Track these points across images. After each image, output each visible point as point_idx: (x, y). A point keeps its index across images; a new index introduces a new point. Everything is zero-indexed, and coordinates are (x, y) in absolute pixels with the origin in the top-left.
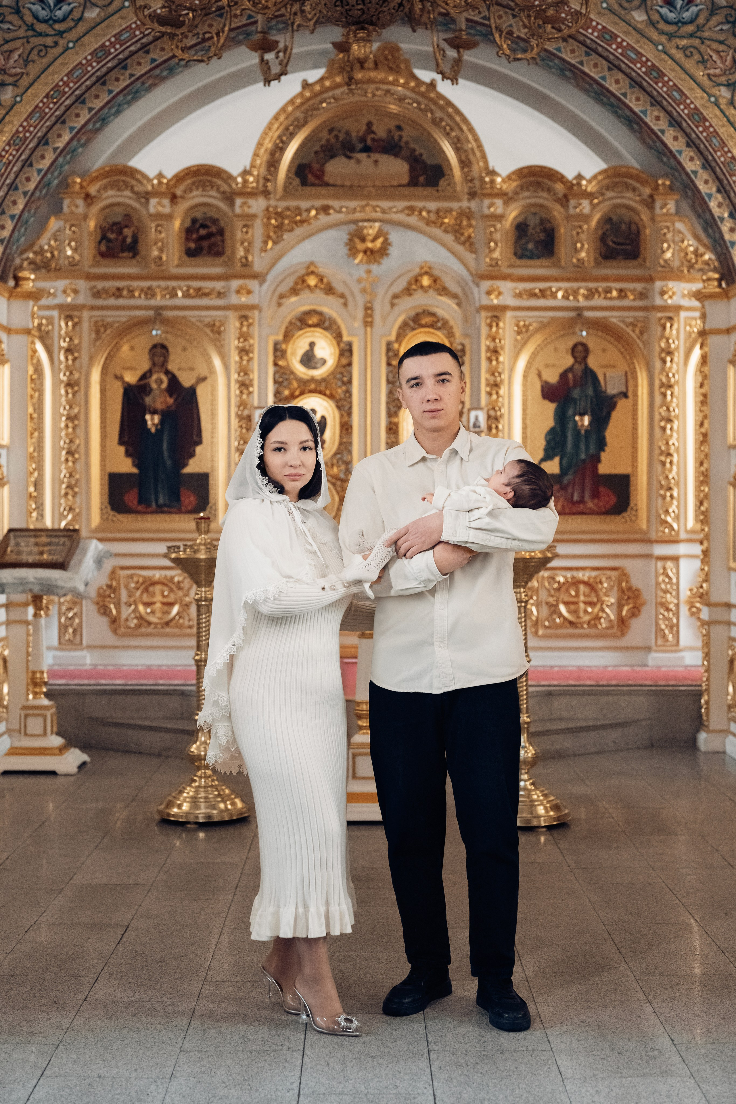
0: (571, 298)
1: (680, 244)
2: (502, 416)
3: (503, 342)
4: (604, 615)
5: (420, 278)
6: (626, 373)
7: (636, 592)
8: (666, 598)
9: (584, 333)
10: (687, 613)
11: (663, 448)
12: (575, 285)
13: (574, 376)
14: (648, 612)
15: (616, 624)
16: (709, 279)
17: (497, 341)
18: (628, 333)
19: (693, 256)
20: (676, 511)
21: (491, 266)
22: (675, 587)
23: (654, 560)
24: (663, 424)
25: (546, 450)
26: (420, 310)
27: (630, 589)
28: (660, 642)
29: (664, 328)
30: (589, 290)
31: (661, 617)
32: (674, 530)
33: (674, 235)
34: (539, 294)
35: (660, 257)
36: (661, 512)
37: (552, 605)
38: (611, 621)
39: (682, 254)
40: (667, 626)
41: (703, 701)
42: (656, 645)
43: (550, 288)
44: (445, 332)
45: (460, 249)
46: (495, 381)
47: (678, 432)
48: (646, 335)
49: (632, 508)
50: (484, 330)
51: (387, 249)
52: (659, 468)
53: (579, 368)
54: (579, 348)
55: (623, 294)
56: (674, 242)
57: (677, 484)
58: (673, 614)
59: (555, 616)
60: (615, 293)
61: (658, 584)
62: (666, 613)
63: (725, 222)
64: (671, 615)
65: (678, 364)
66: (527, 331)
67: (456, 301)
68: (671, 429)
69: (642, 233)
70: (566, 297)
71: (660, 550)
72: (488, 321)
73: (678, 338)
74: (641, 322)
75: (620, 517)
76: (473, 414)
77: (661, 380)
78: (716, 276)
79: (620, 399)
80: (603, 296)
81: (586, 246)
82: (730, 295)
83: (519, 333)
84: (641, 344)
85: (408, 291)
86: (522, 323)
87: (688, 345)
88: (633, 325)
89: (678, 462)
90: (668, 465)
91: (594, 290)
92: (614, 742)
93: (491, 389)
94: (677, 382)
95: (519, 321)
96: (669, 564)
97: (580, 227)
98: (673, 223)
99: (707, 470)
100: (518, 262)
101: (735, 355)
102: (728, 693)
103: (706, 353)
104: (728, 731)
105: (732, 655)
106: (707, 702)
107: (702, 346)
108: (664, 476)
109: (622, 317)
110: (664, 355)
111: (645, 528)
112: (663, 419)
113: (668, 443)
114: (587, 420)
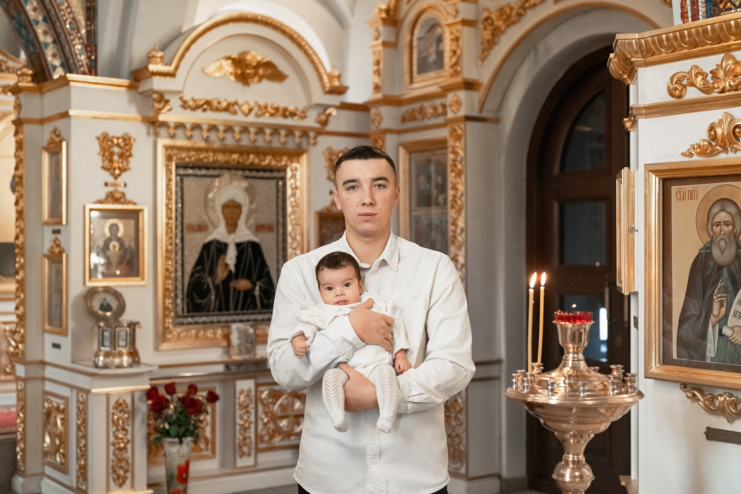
41: (18, 449)
63: (39, 25)
78: (30, 72)
82: (44, 90)
99: (22, 244)
101: (51, 143)
102: (44, 441)
103: (21, 139)
104: (43, 474)
105: (49, 408)
106: (23, 450)
107: (16, 133)
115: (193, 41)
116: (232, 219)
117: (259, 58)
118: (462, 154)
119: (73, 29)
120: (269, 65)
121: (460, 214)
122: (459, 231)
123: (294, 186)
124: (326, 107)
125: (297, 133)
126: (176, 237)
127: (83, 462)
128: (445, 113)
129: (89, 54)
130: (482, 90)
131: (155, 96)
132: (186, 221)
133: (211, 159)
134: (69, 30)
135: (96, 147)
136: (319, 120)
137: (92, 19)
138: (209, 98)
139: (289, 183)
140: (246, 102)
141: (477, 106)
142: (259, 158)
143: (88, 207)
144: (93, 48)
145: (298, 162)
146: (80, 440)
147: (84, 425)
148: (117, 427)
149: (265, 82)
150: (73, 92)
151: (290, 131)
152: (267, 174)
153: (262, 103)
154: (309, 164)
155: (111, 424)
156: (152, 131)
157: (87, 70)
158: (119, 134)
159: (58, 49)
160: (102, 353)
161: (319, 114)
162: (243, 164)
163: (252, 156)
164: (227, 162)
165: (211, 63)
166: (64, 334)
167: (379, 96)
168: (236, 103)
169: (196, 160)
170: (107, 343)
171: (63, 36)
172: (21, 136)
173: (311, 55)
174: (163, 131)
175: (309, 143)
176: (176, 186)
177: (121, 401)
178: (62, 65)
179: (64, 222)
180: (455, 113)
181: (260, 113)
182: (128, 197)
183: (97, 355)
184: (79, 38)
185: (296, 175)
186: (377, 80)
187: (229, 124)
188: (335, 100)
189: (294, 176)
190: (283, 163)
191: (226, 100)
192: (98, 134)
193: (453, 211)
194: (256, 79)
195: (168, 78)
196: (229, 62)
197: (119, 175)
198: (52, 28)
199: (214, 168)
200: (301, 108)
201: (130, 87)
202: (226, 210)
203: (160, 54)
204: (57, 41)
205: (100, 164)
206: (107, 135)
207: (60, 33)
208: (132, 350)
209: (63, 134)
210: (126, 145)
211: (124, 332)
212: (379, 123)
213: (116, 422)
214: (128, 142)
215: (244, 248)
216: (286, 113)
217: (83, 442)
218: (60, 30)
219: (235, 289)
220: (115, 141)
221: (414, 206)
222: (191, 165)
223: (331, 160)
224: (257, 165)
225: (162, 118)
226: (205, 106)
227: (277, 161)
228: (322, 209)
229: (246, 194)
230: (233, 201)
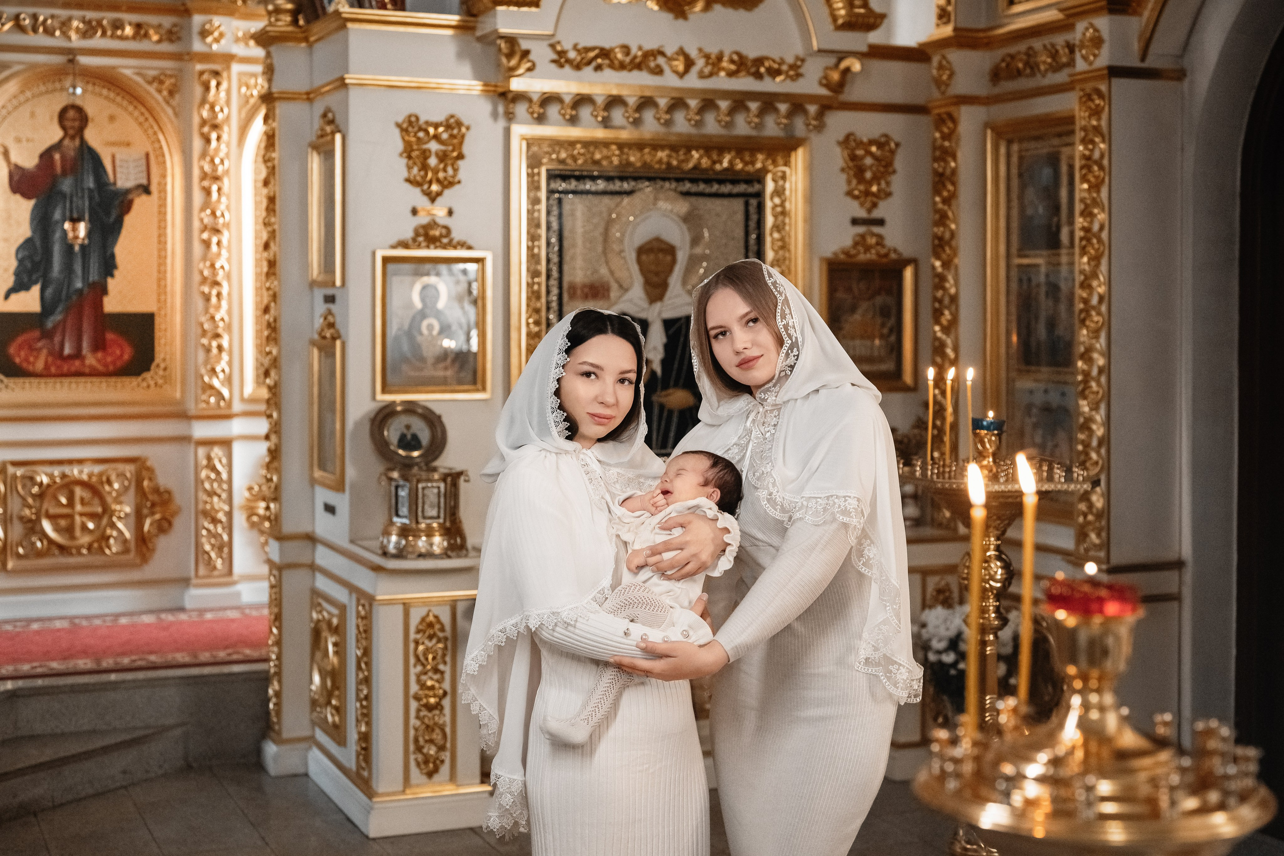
0: (58, 33)
4: (115, 533)
6: (147, 155)
7: (166, 496)
8: (212, 503)
9: (79, 91)
10: (245, 524)
11: (206, 273)
12: (63, 13)
13: (63, 158)
14: (183, 524)
15: (132, 545)
16: (277, 11)
18: (149, 93)
20: (227, 370)
22: (225, 486)
23: (192, 447)
24: (205, 236)
25: (17, 274)
27: (156, 490)
28: (202, 571)
29: (207, 88)
30: (86, 22)
31: (204, 532)
32: (224, 399)
36: (203, 371)
37: (30, 521)
38: (125, 541)
40: (213, 546)
41: (271, 692)
42: (197, 576)
47: (229, 250)
48: (177, 97)
49: (158, 366)
52: (200, 303)
53: (71, 145)
54: (71, 114)
55: (142, 32)
57: (229, 328)
58: (223, 528)
59: (34, 539)
60: (129, 31)
61: (199, 482)
62: (211, 527)
64: (220, 530)
65: (228, 145)
68: (218, 244)
70: (48, 31)
71: (201, 430)
73: (228, 102)
74: (171, 76)
75: (140, 379)
77: (202, 168)
79: (139, 195)
80: (109, 32)
82: (312, 41)
84: (170, 111)
87: (243, 115)
88: (158, 80)
89: (229, 294)
90: (214, 300)
91: (94, 23)
92: (124, 772)
94: (227, 172)
96: (217, 452)
99: (275, 321)
101: (322, 136)
102: (311, 681)
103: (275, 130)
104: (311, 740)
105: (319, 621)
106: (278, 694)
108: (208, 316)
109: (141, 68)
110: (206, 129)
111: (178, 395)
112: (205, 228)
113: (213, 266)
114: (82, 229)
116: (657, 274)
118: (1101, 144)
121: (1098, 266)
122: (1095, 301)
123: (779, 209)
124: (842, 55)
125: (782, 107)
126: (548, 309)
127: (363, 729)
128: (1071, 63)
130: (1146, 14)
131: (502, 44)
132: (566, 279)
133: (616, 162)
135: (396, 142)
136: (824, 82)
138: (606, 44)
139: (769, 204)
140: (681, 50)
141: (1136, 46)
142: (709, 157)
143: (382, 252)
145: (788, 164)
146: (360, 687)
147: (365, 659)
148: (424, 665)
150: (352, 43)
151: (768, 102)
152: (726, 188)
153: (713, 50)
154: (810, 169)
155: (412, 660)
156: (501, 109)
158: (439, 117)
160: (394, 530)
161: (827, 70)
162: (678, 167)
163: (695, 154)
164: (647, 165)
166: (339, 487)
167: (947, 31)
168: (662, 53)
169: (585, 163)
170: (404, 510)
172: (275, 124)
174: (521, 109)
175: (808, 125)
176: (548, 213)
177: (431, 618)
179: (338, 283)
180: (1090, 63)
181: (707, 70)
182: (456, 235)
183: (387, 533)
185: (783, 189)
187: (647, 93)
188: (858, 41)
189: (779, 192)
190: (759, 165)
191: (640, 48)
192: (399, 118)
193: (1085, 259)
194: (699, 6)
195: (526, 10)
197: (439, 194)
199: (622, 179)
200: (790, 60)
201: (462, 28)
202: (644, 257)
205: (404, 173)
206: (417, 119)
208: (448, 524)
209: (339, 120)
210: (452, 136)
211: (436, 491)
212: (947, 85)
213: (422, 658)
214: (455, 131)
215: (680, 329)
216: (760, 69)
217: (365, 692)
219: (662, 407)
220: (431, 130)
221: (1014, 250)
222: (577, 173)
223: (853, 157)
224: (706, 170)
225: (517, 84)
226: (599, 61)
227: (746, 164)
228: (835, 254)
229: (684, 227)
230: (658, 240)
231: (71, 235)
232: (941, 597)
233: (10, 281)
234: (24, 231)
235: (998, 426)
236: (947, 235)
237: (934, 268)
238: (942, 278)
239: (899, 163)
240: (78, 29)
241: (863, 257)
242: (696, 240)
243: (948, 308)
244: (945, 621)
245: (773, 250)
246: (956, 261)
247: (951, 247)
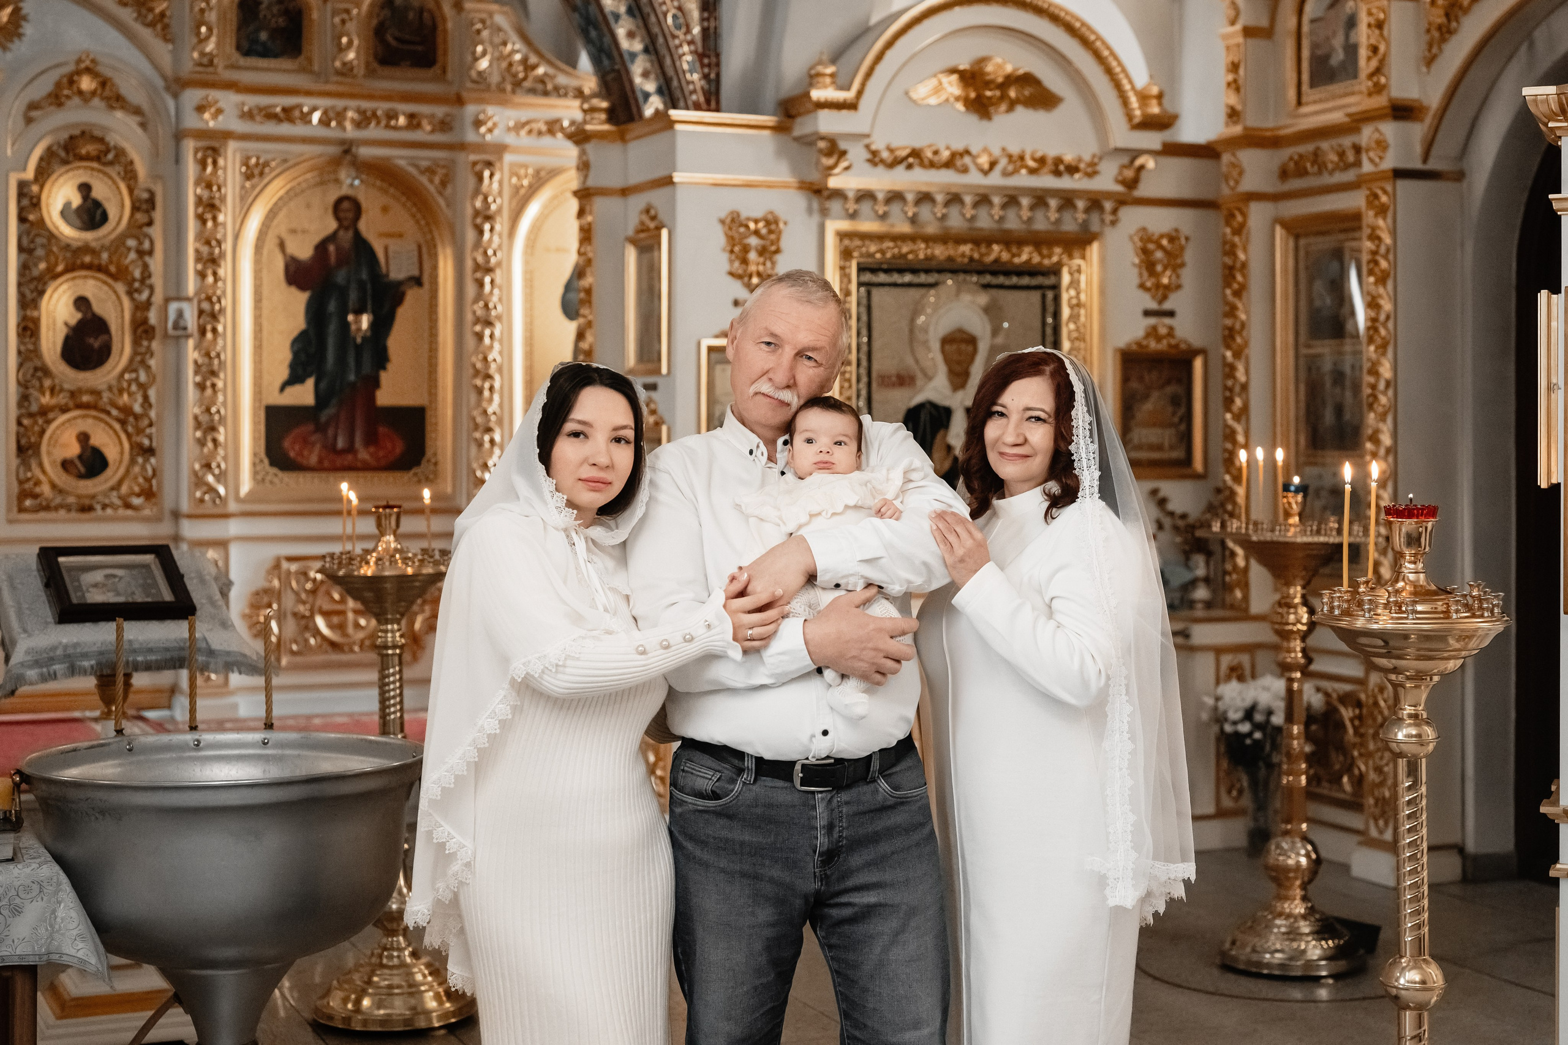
0: (333, 124)
1: (501, 48)
2: (222, 310)
3: (223, 191)
5: (75, 78)
6: (420, 247)
9: (357, 182)
11: (479, 365)
12: (340, 103)
13: (337, 249)
16: (593, 110)
17: (215, 188)
18: (422, 184)
19: (521, 68)
21: (201, 65)
24: (478, 328)
25: (293, 366)
26: (77, 132)
29: (480, 179)
30: (361, 112)
33: (491, 35)
34: (282, 115)
35: (471, 67)
36: (475, 465)
37: (304, 617)
39: (504, 65)
43: (299, 106)
44: (118, 168)
45: (146, 33)
46: (211, 253)
47: (501, 341)
48: (449, 190)
49: (428, 460)
50: (191, 169)
51: (18, 26)
52: (473, 397)
53: (346, 237)
55: (415, 122)
56: (491, 43)
57: (500, 422)
59: (308, 635)
60: (402, 121)
63: (621, 22)
65: (500, 236)
66: (261, 174)
67: (138, 119)
68: (492, 336)
69: (440, 28)
70: (325, 122)
72: (200, 155)
73: (500, 193)
74: (444, 167)
75: (412, 471)
76: (173, 307)
77: (475, 260)
78: (604, 104)
79: (411, 287)
80: (383, 123)
81: (356, 42)
82: (628, 137)
83: (248, 176)
84: (442, 202)
85: (56, 99)
86: (253, 161)
87: (514, 204)
88: (430, 171)
89: (502, 387)
90: (486, 393)
91: (369, 114)
93: (205, 268)
94: (499, 264)
95: (248, 158)
97: (347, 11)
98: (491, 14)
100: (243, 61)
101: (642, 231)
103: (590, 224)
107: (581, 213)
108: (480, 410)
109: (412, 158)
110: (479, 221)
111: (449, 490)
112: (477, 321)
113: (485, 359)
114: (365, 321)
115: (890, 44)
116: (959, 363)
117: (1009, 68)
118: (1388, 240)
119: (678, 27)
120: (1027, 79)
121: (1384, 354)
122: (1382, 385)
123: (1074, 301)
124: (1135, 154)
125: (1081, 204)
126: (858, 396)
128: (1358, 164)
129: (706, 70)
130: (1428, 120)
131: (822, 144)
132: (876, 367)
133: (921, 256)
134: (672, 29)
135: (718, 238)
136: (1120, 178)
137: (711, 8)
138: (917, 145)
139: (1065, 297)
140: (985, 150)
141: (1418, 149)
142: (1009, 251)
143: (707, 342)
144: (714, 60)
145: (1083, 257)
149: (1020, 110)
150: (680, 143)
151: (1067, 200)
152: (1026, 281)
153: (1014, 150)
154: (1103, 261)
156: (815, 205)
157: (702, 99)
158: (759, 214)
159: (651, 61)
161: (1124, 167)
162: (980, 261)
163: (996, 248)
164: (950, 259)
165: (921, 82)
167: (1237, 130)
168: (967, 152)
169: (894, 257)
171: (661, 40)
172: (589, 218)
173: (1106, 58)
174: (835, 206)
175: (1103, 221)
176: (859, 304)
178: (660, 91)
179: (664, 370)
180: (1376, 165)
181: (1010, 168)
184: (690, 43)
185: (1079, 282)
186: (1233, 99)
187: (954, 190)
188: (1153, 140)
189: (1074, 284)
190: (1055, 259)
191: (948, 148)
192: (723, 214)
193: (1372, 348)
194: (1003, 107)
195: (844, 112)
196: (954, 77)
198: (641, 24)
199: (927, 271)
200: (1087, 158)
201: (779, 129)
202: (947, 347)
203: (830, 70)
204: (651, 49)
205: (726, 267)
206: (738, 215)
207: (657, 35)
209: (662, 216)
210: (770, 232)
212: (1237, 182)
214: (773, 227)
216: (1060, 168)
218: (656, 30)
220: (752, 226)
221: (1303, 338)
222: (885, 266)
223: (1145, 251)
224: (1006, 263)
225: (833, 183)
226: (911, 160)
227: (1043, 256)
228: (1129, 345)
229: (985, 318)
230: (960, 331)
231: (353, 327)
232: (1234, 675)
233: (284, 373)
234: (298, 323)
235: (1303, 489)
236: (1238, 326)
237: (1224, 357)
238: (1232, 368)
239: (1189, 256)
240: (353, 120)
241: (1153, 345)
242: (996, 331)
243: (1240, 395)
244: (1240, 693)
245: (1069, 339)
246: (1246, 351)
247: (1241, 336)
